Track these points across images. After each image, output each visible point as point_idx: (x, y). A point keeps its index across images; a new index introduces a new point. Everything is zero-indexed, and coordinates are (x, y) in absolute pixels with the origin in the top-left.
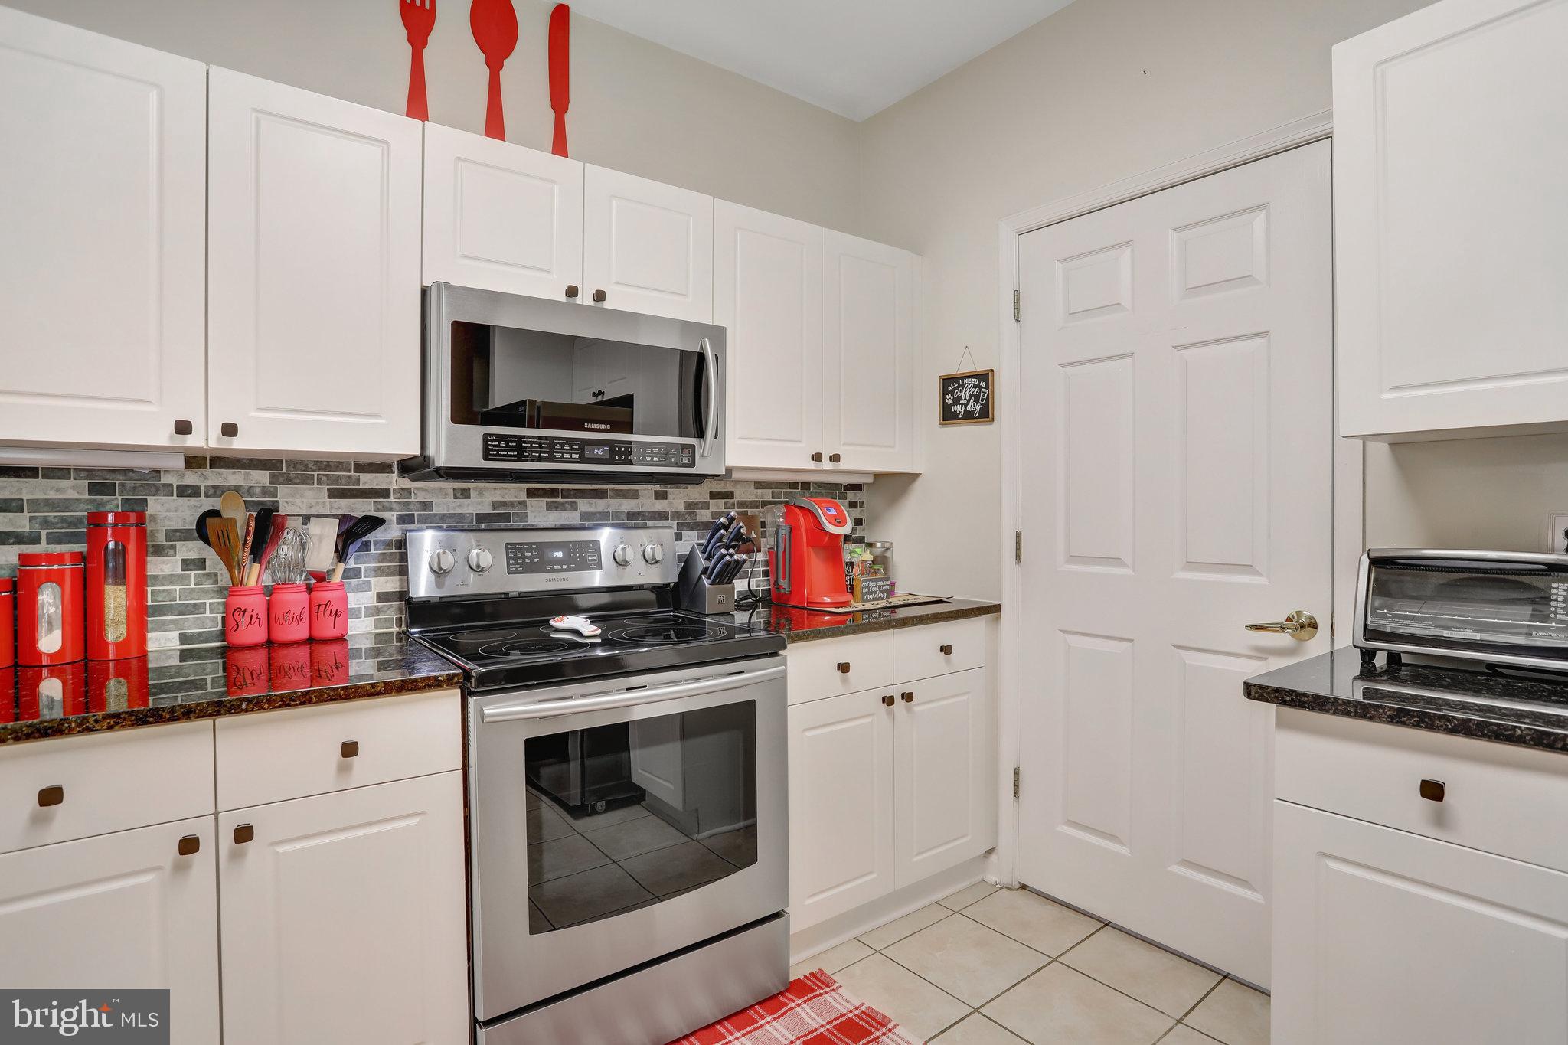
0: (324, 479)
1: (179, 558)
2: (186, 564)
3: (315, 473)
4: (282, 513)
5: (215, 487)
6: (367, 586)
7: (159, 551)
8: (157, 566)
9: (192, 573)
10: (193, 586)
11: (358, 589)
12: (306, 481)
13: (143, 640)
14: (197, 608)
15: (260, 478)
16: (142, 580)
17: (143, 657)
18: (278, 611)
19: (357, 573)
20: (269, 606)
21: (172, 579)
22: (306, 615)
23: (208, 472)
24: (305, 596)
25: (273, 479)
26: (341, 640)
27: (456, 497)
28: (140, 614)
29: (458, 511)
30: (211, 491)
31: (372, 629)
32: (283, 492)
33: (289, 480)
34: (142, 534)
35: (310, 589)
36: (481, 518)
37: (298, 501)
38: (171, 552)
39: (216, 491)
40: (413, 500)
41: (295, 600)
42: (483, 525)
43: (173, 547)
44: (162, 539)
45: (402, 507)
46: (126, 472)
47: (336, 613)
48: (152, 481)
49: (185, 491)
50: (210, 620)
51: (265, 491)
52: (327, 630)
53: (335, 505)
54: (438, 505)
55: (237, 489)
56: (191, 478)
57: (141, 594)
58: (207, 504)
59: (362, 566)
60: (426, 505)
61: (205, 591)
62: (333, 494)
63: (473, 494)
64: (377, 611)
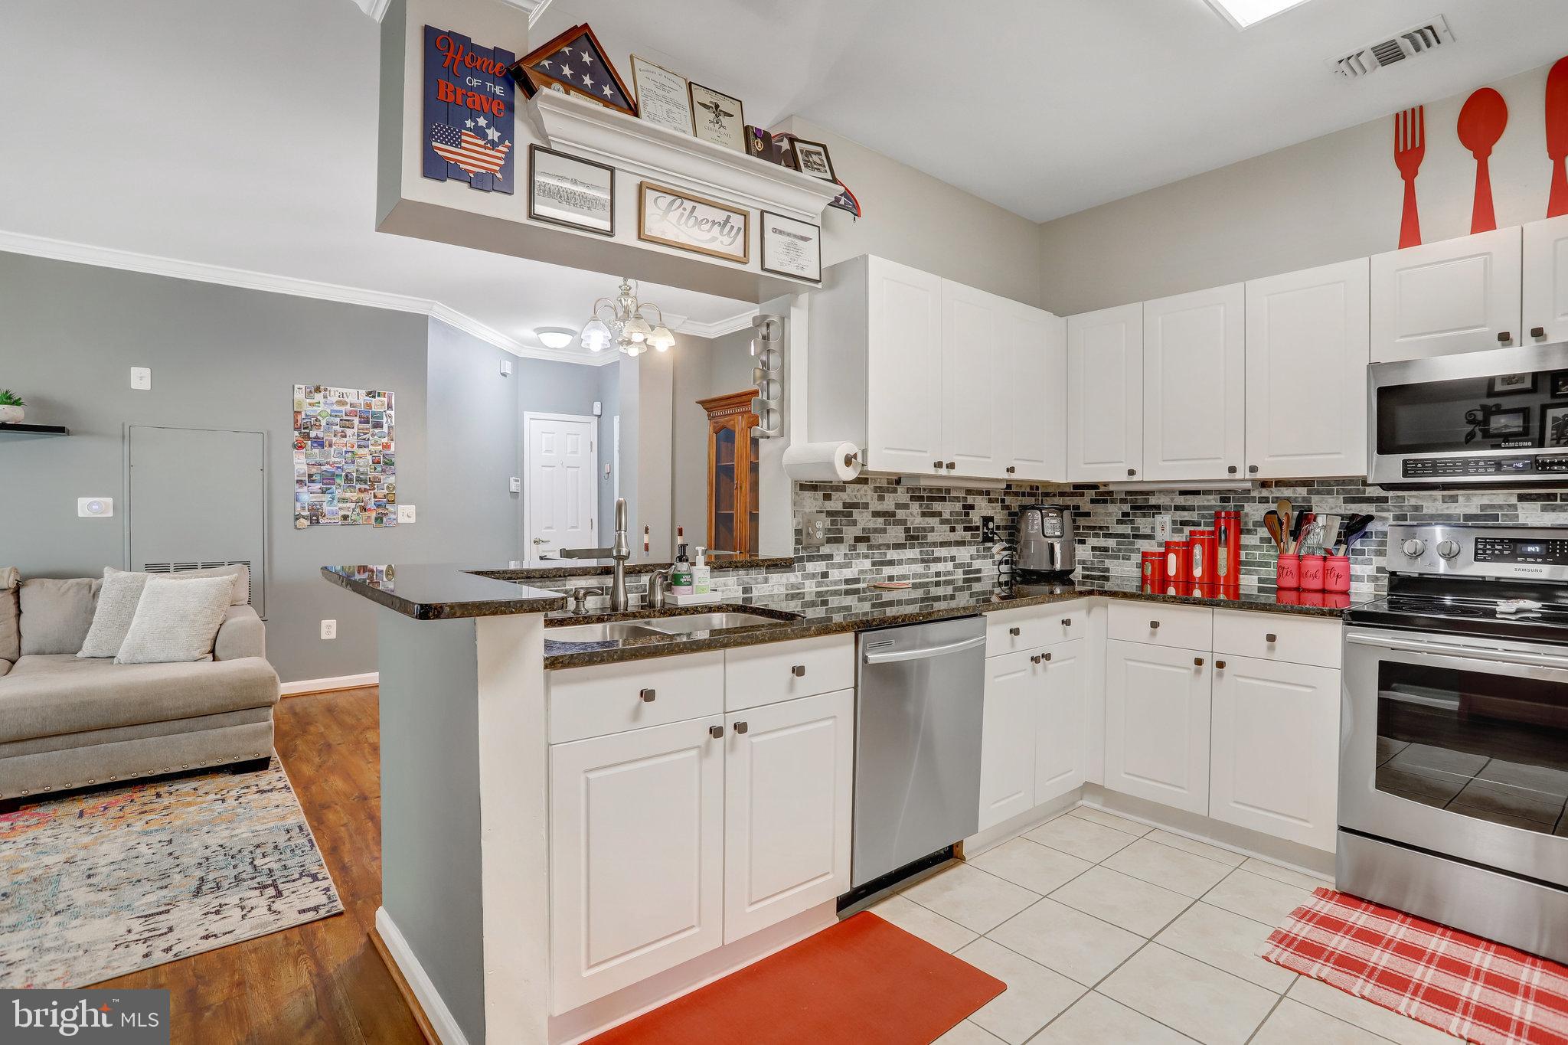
0: (1341, 491)
1: (1259, 536)
2: (1262, 540)
3: (1335, 488)
4: (1314, 512)
5: (1277, 498)
6: (1369, 562)
7: (1249, 532)
8: (1245, 540)
9: (1265, 545)
10: (1265, 552)
11: (1363, 562)
12: (1330, 493)
13: (1237, 579)
14: (1267, 565)
15: (1302, 491)
16: (1238, 547)
17: (1237, 587)
18: (1304, 570)
19: (1362, 553)
20: (1299, 567)
21: (1256, 547)
22: (1320, 574)
23: (1274, 489)
24: (1320, 563)
25: (1310, 492)
26: (1346, 593)
27: (1444, 502)
28: (1236, 565)
29: (1446, 512)
30: (1275, 500)
31: (1372, 590)
32: (1315, 498)
33: (1318, 493)
34: (1238, 523)
35: (1325, 559)
36: (1467, 517)
37: (1324, 505)
38: (1255, 533)
39: (1276, 500)
40: (1406, 504)
41: (1313, 565)
42: (1470, 524)
43: (1256, 530)
44: (1251, 527)
45: (1397, 509)
46: (1235, 491)
47: (1338, 576)
48: (1245, 495)
49: (1264, 500)
50: (1271, 572)
51: (1304, 499)
52: (1333, 584)
53: (1348, 508)
54: (1428, 508)
55: (1288, 499)
56: (1265, 493)
57: (1237, 555)
58: (1273, 507)
59: (1366, 548)
60: (1417, 508)
61: (1271, 556)
62: (1346, 501)
63: (1460, 499)
64: (1375, 579)
